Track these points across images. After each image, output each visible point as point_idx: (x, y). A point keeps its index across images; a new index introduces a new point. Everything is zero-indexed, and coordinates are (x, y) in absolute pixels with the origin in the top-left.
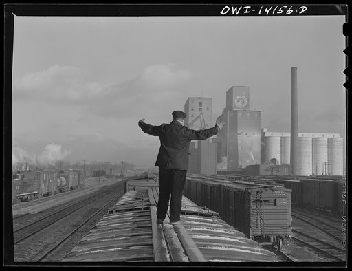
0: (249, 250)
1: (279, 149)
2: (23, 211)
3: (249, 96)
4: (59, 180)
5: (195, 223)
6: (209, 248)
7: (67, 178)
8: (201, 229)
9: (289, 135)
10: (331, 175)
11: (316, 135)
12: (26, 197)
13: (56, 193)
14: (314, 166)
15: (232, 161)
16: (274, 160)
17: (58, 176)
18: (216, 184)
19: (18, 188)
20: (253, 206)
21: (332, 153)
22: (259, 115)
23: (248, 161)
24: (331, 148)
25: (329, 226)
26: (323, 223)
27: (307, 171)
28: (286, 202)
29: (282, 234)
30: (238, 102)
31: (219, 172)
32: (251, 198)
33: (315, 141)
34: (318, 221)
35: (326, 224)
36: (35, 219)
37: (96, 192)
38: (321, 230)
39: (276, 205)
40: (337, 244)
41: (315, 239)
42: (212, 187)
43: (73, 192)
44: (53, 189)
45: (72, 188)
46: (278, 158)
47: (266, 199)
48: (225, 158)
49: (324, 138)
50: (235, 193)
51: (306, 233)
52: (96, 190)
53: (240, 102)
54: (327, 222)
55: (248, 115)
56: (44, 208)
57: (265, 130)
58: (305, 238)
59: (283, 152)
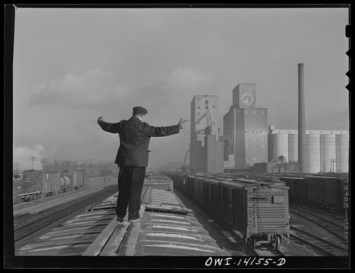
0: (198, 247)
1: (287, 146)
2: (24, 211)
3: (255, 93)
4: (62, 180)
5: (161, 220)
6: (156, 245)
7: (71, 178)
8: (163, 227)
9: (296, 132)
10: (339, 172)
11: (324, 132)
12: (28, 197)
13: (59, 193)
14: (322, 163)
15: (238, 159)
16: (282, 158)
17: (62, 176)
18: (217, 182)
19: (19, 188)
20: (250, 204)
21: (340, 150)
22: (266, 113)
23: (255, 159)
24: (340, 145)
25: (331, 223)
26: (327, 221)
27: (315, 168)
28: (283, 200)
29: (279, 232)
30: (245, 99)
31: (226, 171)
32: (248, 196)
33: (323, 138)
34: (321, 218)
35: (329, 222)
36: (35, 219)
37: (100, 192)
38: (323, 228)
39: (273, 203)
40: (337, 242)
41: (315, 237)
42: (213, 185)
43: (77, 192)
44: (56, 189)
45: (76, 188)
46: (286, 155)
47: (263, 197)
48: (231, 157)
49: (332, 135)
50: (233, 190)
51: (308, 230)
52: (100, 189)
53: (247, 100)
54: (330, 220)
55: (255, 112)
56: (46, 207)
57: (272, 128)
58: (306, 236)
59: (290, 150)
